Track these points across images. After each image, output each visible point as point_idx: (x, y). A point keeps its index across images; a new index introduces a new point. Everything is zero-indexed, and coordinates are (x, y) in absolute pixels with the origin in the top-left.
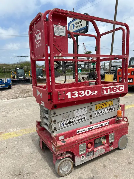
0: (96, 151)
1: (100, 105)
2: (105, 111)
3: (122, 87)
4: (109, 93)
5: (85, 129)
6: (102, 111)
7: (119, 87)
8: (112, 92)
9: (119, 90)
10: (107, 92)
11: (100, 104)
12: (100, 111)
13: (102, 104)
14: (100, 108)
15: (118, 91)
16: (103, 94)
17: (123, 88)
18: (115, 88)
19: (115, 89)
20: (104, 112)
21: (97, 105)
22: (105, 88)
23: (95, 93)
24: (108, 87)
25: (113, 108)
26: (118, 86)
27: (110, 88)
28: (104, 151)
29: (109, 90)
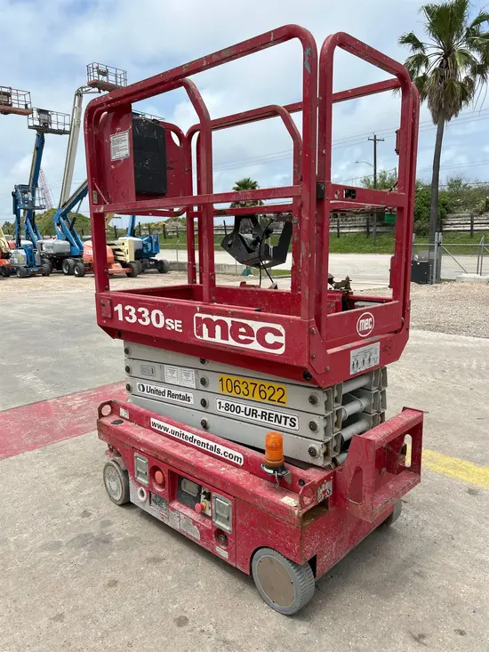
0: (173, 510)
1: (233, 379)
2: (254, 413)
3: (277, 333)
4: (218, 339)
5: (171, 428)
6: (243, 409)
7: (262, 332)
8: (231, 342)
9: (262, 342)
10: (212, 334)
11: (236, 378)
12: (236, 405)
13: (242, 380)
14: (233, 394)
15: (255, 346)
16: (199, 337)
17: (282, 340)
18: (242, 330)
19: (240, 330)
20: (250, 417)
21: (225, 377)
22: (204, 316)
23: (175, 325)
24: (215, 318)
25: (286, 418)
26: (256, 326)
27: (223, 324)
28: (195, 534)
29: (218, 328)
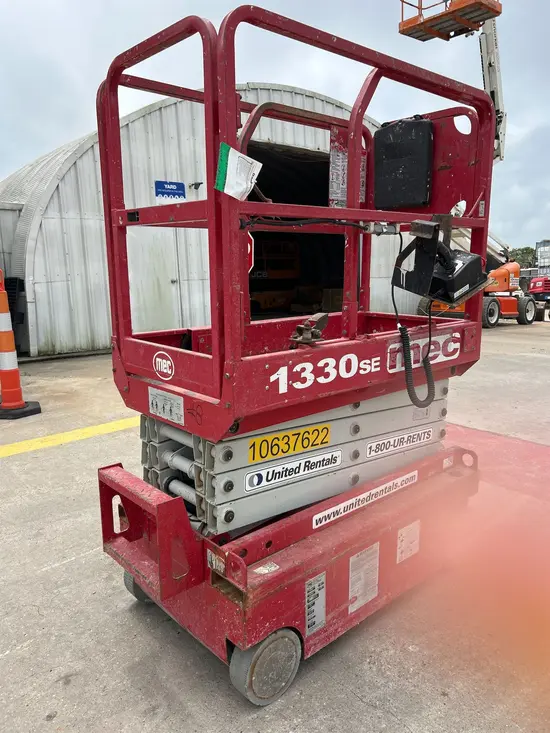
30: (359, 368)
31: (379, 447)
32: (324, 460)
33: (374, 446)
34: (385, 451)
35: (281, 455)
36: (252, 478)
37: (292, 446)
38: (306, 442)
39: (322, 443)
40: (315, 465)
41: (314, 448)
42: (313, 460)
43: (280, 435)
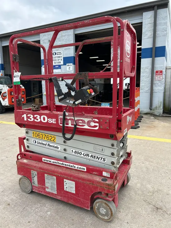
30: (48, 121)
31: (75, 152)
32: (54, 146)
33: (74, 151)
34: (79, 154)
35: (40, 138)
36: (33, 141)
37: (44, 138)
38: (48, 138)
39: (53, 141)
40: (51, 146)
41: (50, 141)
42: (50, 144)
43: (41, 133)
